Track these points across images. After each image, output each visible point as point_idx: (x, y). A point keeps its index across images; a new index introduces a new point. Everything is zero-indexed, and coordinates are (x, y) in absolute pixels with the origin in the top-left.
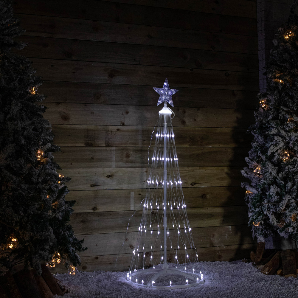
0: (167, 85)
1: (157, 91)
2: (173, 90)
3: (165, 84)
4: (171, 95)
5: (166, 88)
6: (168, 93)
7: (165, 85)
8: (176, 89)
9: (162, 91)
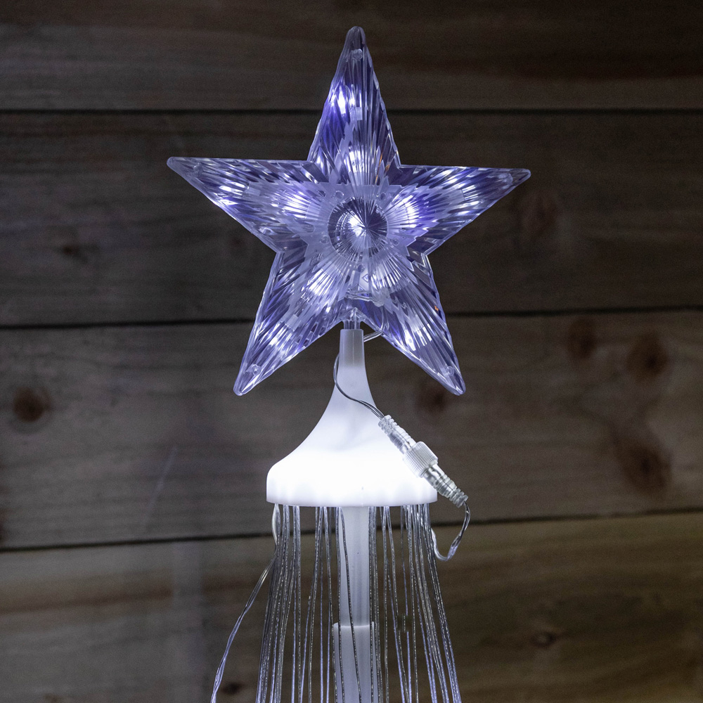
0: (357, 114)
1: (223, 203)
2: (452, 178)
3: (341, 101)
4: (420, 245)
5: (355, 160)
6: (375, 224)
7: (339, 123)
8: (496, 164)
9: (296, 204)
